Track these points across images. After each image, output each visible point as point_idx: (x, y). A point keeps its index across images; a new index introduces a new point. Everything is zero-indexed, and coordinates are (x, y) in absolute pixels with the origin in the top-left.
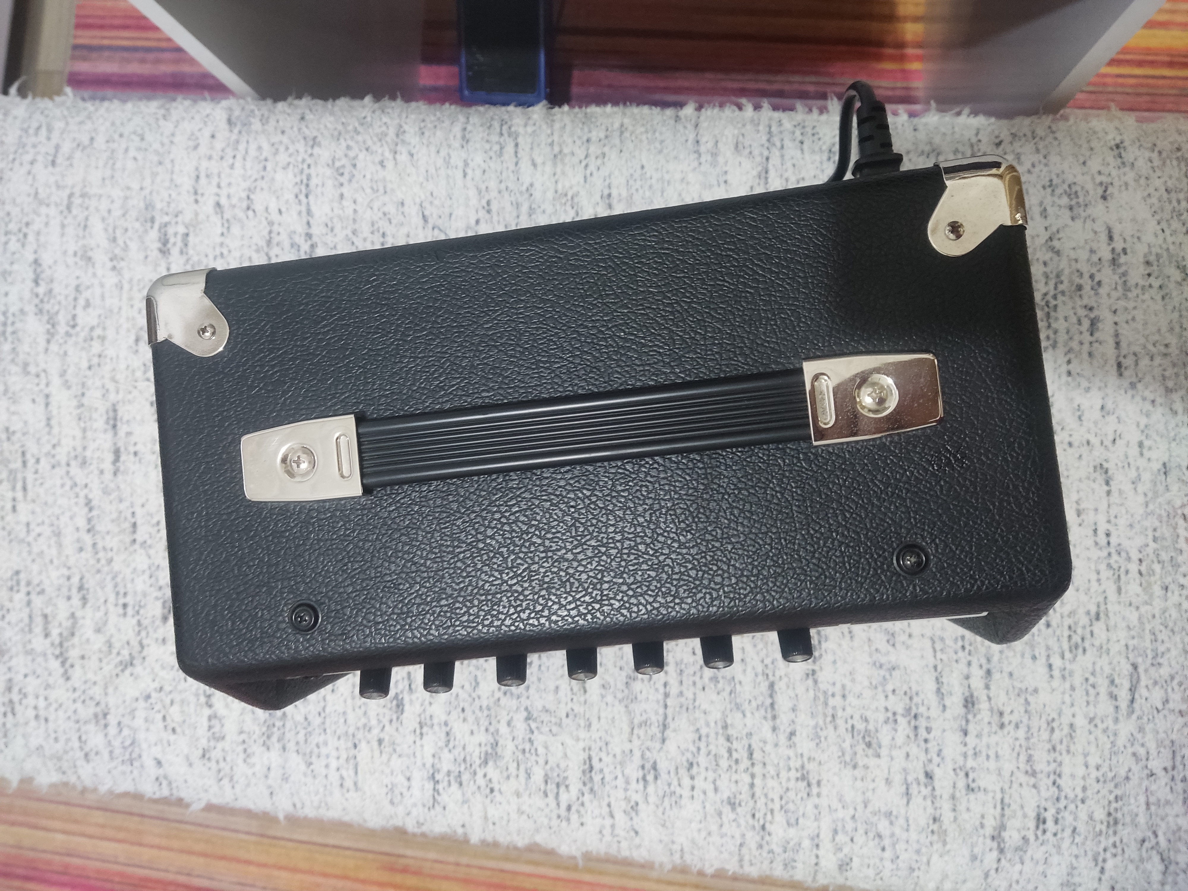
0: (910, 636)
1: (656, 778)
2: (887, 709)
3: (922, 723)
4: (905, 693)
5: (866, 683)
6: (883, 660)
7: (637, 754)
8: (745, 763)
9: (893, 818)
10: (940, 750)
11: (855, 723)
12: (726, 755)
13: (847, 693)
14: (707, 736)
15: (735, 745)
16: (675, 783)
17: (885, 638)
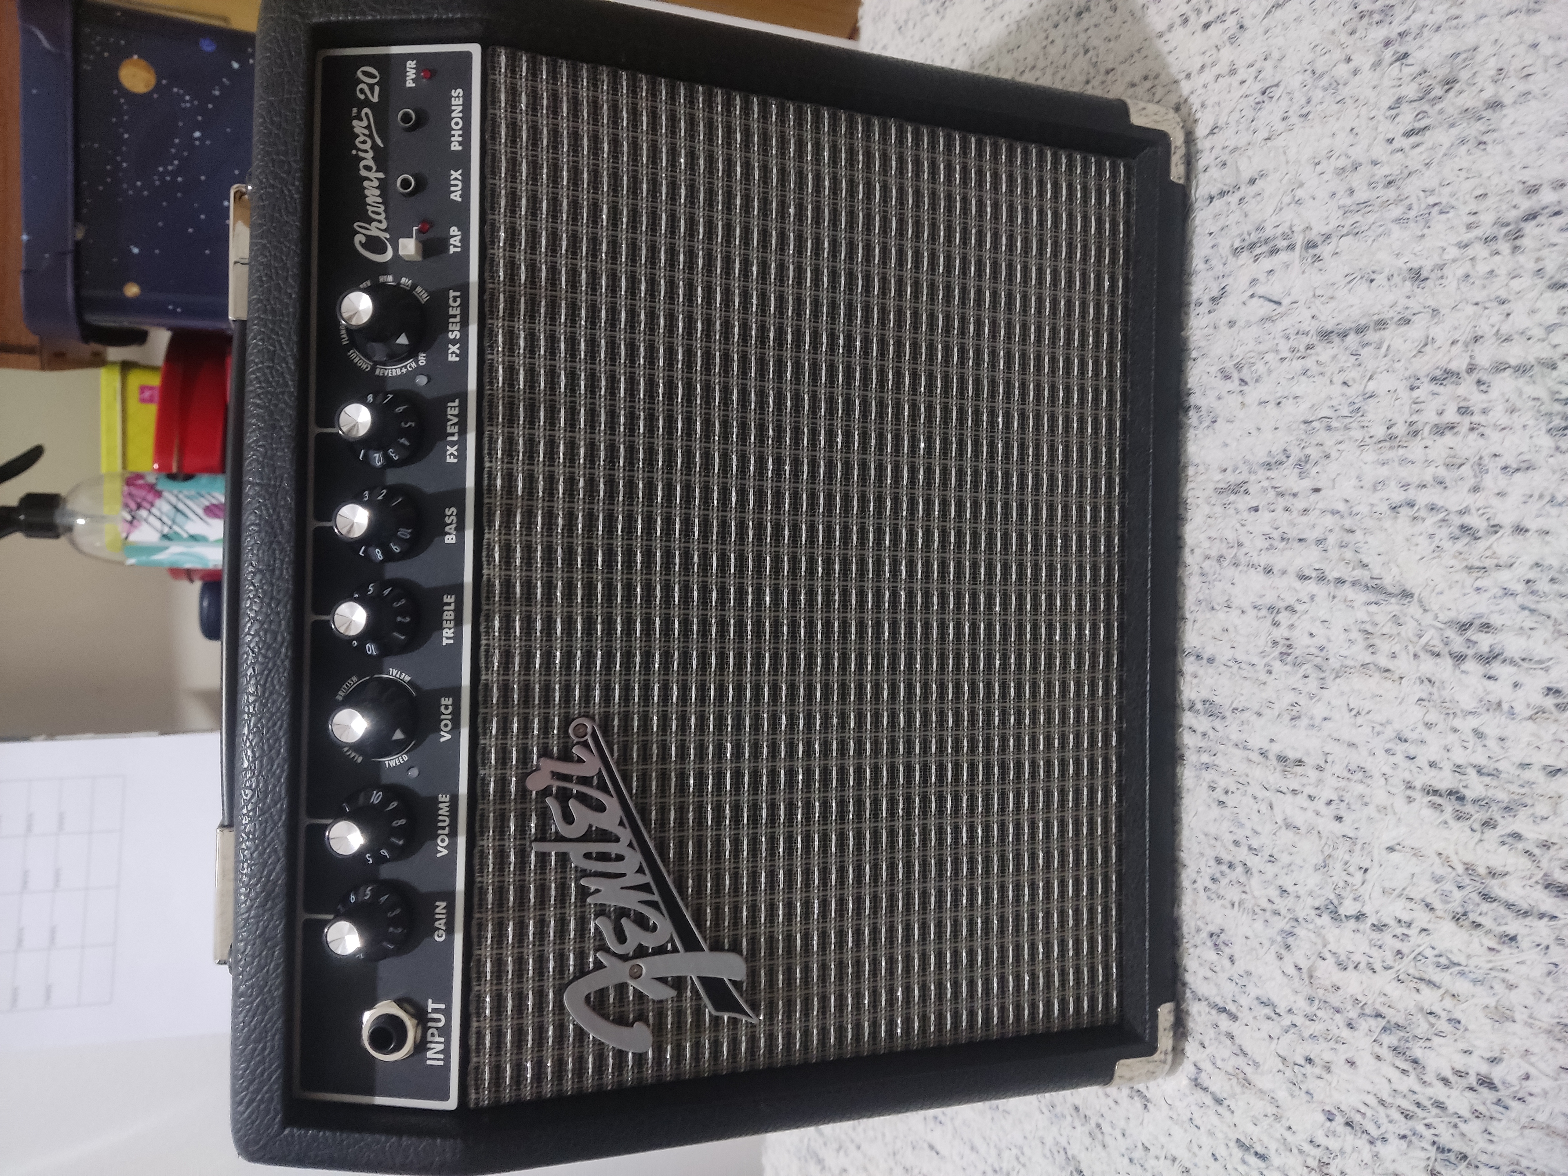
1: (1486, 627)
7: (1428, 666)
8: (1466, 388)
12: (1448, 439)
14: (1405, 486)
15: (1429, 416)
16: (1504, 576)
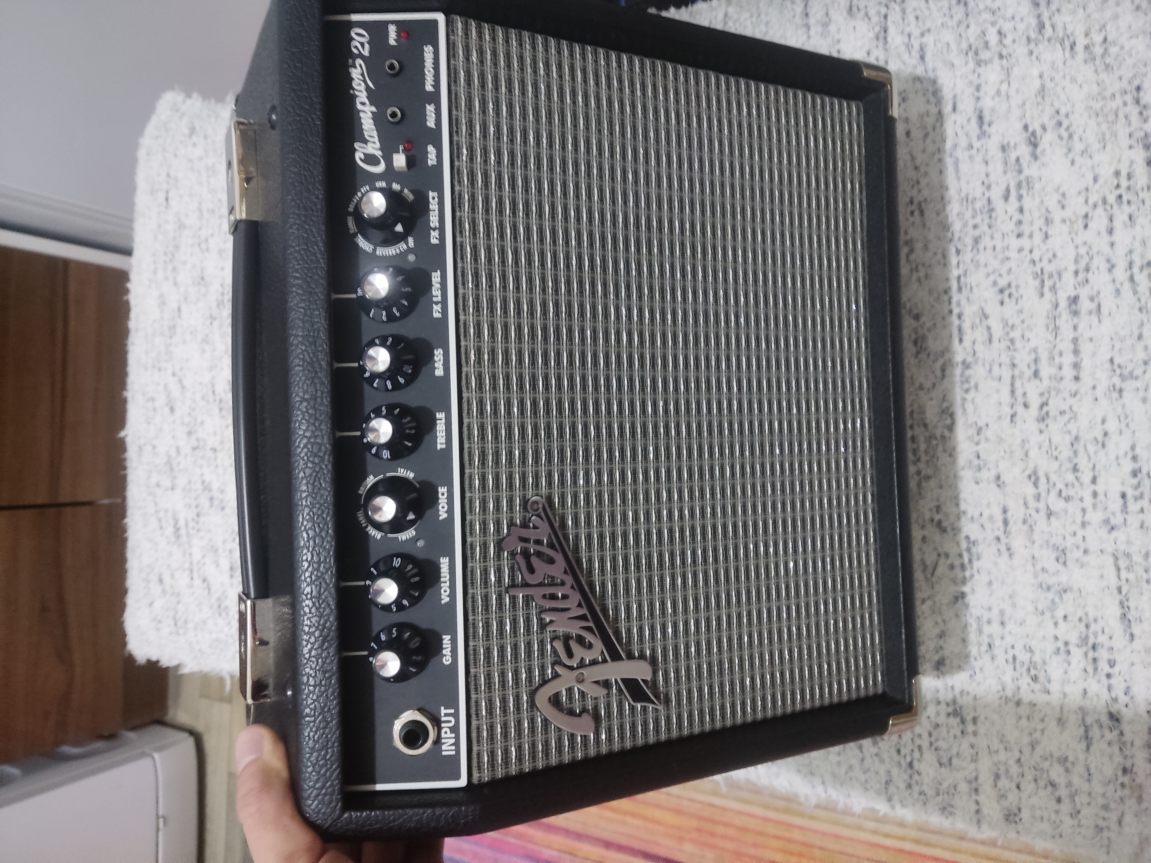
0: (1086, 552)
2: (1056, 638)
3: (1103, 655)
4: (1080, 620)
5: (1030, 608)
6: (1052, 581)
9: (1069, 765)
10: (1128, 688)
11: (1017, 654)
13: (1006, 619)
17: (1054, 556)
